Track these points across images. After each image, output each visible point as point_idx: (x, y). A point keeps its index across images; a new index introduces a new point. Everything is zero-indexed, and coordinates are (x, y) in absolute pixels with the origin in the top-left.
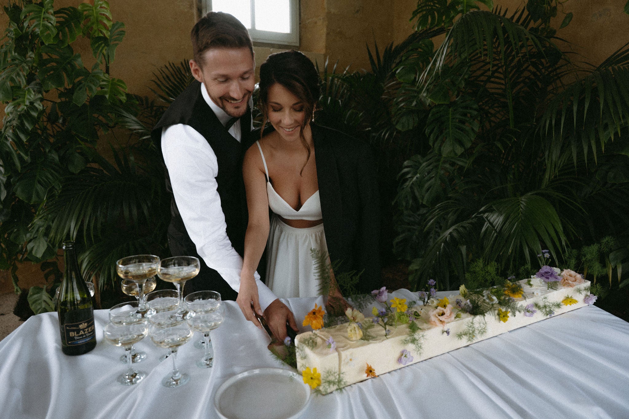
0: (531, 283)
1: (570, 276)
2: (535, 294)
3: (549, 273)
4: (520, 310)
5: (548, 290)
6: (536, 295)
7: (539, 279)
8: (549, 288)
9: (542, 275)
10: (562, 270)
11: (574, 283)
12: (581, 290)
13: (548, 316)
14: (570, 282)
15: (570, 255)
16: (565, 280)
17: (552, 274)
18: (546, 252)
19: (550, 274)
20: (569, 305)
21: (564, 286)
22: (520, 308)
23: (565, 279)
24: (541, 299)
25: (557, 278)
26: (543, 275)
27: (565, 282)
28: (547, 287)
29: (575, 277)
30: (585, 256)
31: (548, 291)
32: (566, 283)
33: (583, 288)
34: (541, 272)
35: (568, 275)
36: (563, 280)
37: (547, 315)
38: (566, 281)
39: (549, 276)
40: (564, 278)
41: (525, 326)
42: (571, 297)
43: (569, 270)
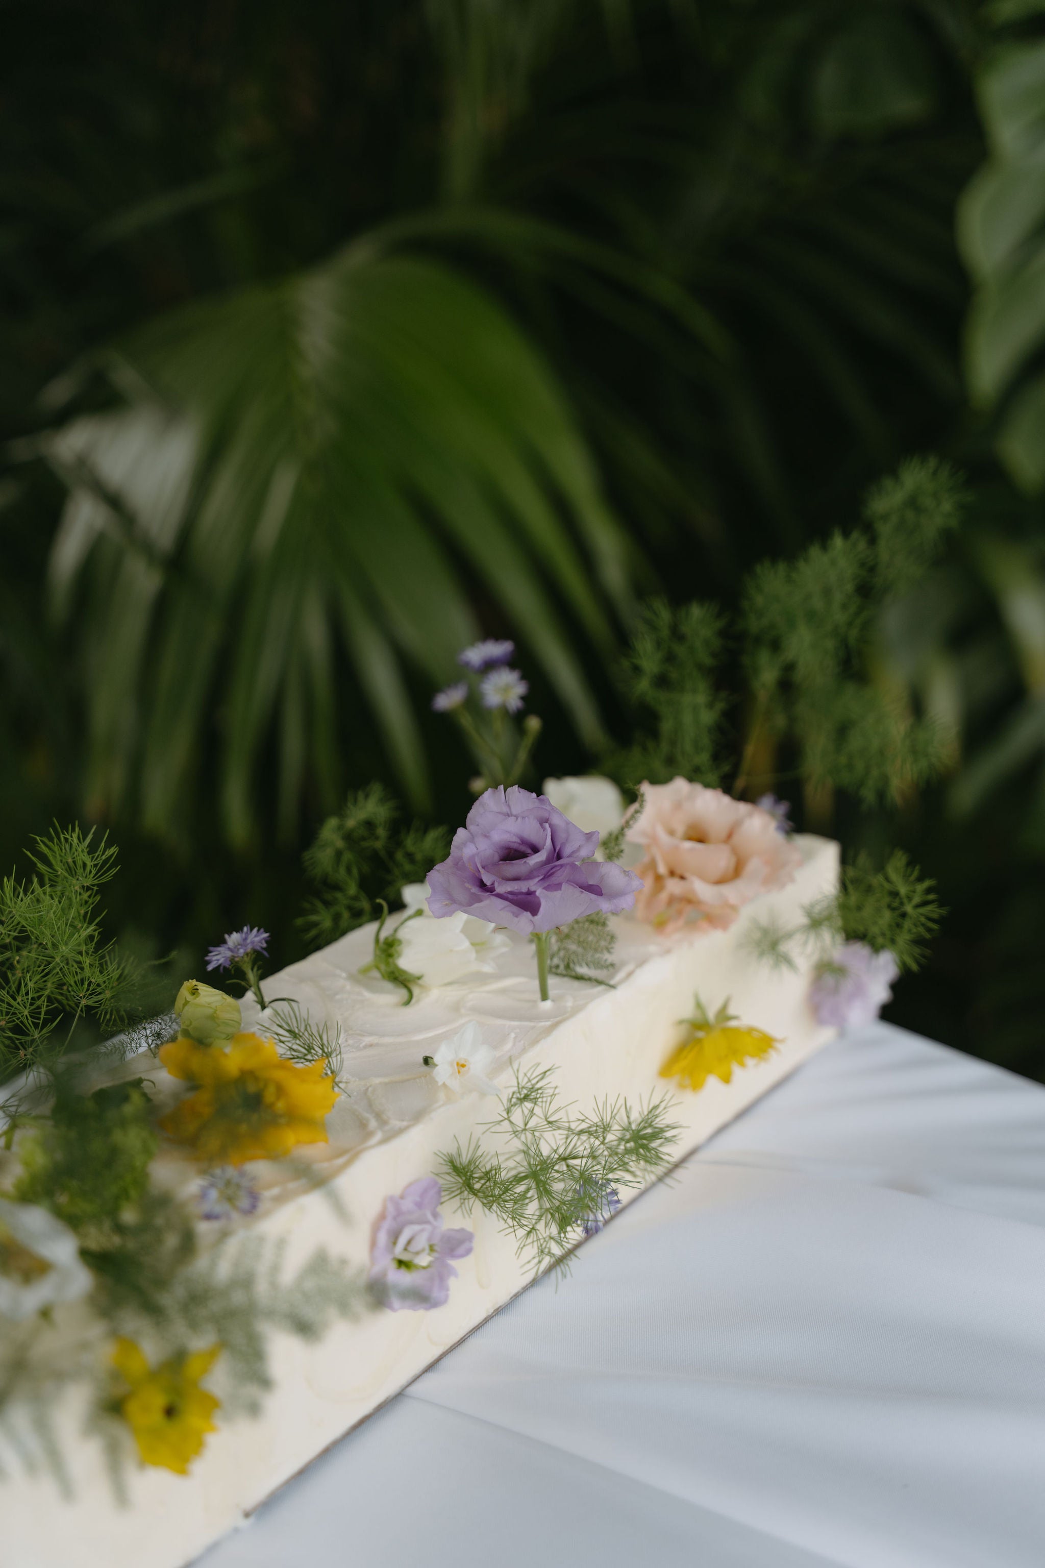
0: (406, 962)
1: (698, 835)
2: (442, 1071)
3: (535, 850)
4: (308, 1312)
5: (544, 997)
6: (454, 1084)
7: (461, 918)
8: (552, 981)
9: (482, 885)
10: (630, 797)
11: (730, 892)
12: (789, 935)
13: (575, 1233)
14: (703, 890)
15: (670, 658)
16: (658, 879)
17: (556, 855)
18: (489, 666)
19: (541, 857)
20: (713, 1083)
21: (660, 926)
22: (310, 1284)
23: (662, 869)
24: (494, 1108)
25: (595, 890)
26: (487, 879)
27: (664, 896)
28: (533, 966)
29: (729, 836)
30: (776, 646)
31: (548, 1004)
32: (672, 900)
33: (801, 919)
34: (468, 851)
35: (680, 829)
36: (648, 883)
37: (564, 1223)
38: (673, 886)
39: (532, 885)
40: (653, 865)
41: (398, 1397)
42: (723, 1015)
43: (680, 785)
